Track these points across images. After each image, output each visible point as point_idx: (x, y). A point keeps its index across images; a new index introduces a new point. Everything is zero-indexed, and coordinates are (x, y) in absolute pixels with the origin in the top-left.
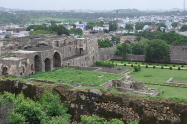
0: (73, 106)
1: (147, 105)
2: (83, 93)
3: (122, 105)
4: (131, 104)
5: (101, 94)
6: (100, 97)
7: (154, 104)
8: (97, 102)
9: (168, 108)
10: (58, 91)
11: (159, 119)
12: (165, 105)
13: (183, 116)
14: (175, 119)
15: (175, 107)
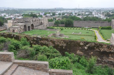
0: (32, 42)
1: (56, 41)
2: (35, 37)
3: (48, 41)
4: (51, 41)
5: (41, 38)
7: (58, 41)
8: (40, 41)
10: (26, 37)
11: (60, 45)
12: (62, 40)
13: (67, 44)
14: (65, 45)
15: (65, 41)
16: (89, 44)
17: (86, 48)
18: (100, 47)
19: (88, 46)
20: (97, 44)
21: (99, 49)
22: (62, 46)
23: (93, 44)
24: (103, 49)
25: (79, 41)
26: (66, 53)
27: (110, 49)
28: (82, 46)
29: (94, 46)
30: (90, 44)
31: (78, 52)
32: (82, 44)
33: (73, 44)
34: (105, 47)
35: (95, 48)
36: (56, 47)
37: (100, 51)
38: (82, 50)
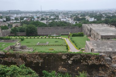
1: (28, 56)
5: (4, 54)
6: (4, 55)
7: (32, 55)
8: (2, 58)
9: (38, 56)
11: (34, 62)
12: (37, 55)
13: (44, 59)
14: (41, 61)
15: (41, 55)
16: (73, 57)
17: (70, 62)
18: (88, 59)
19: (72, 59)
20: (84, 56)
21: (87, 62)
22: (38, 63)
23: (79, 57)
24: (91, 62)
25: (61, 53)
26: (44, 71)
27: (100, 61)
28: (65, 59)
29: (80, 59)
30: (75, 56)
31: (61, 69)
32: (64, 57)
33: (53, 59)
34: (94, 58)
35: (82, 61)
36: (28, 65)
37: (88, 64)
38: (66, 65)
